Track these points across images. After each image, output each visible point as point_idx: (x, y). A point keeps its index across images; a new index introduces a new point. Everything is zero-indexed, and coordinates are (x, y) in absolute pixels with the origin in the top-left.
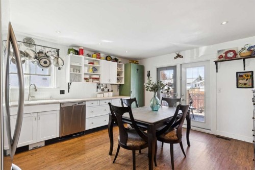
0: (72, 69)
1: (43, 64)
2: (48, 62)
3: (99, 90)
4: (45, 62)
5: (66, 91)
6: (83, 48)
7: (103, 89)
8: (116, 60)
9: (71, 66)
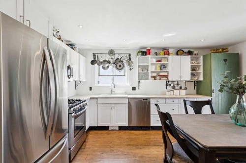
0: (140, 69)
1: (118, 67)
2: (122, 65)
3: (169, 88)
4: (120, 66)
5: (137, 88)
6: (149, 48)
7: (174, 86)
8: (190, 53)
9: (139, 66)
